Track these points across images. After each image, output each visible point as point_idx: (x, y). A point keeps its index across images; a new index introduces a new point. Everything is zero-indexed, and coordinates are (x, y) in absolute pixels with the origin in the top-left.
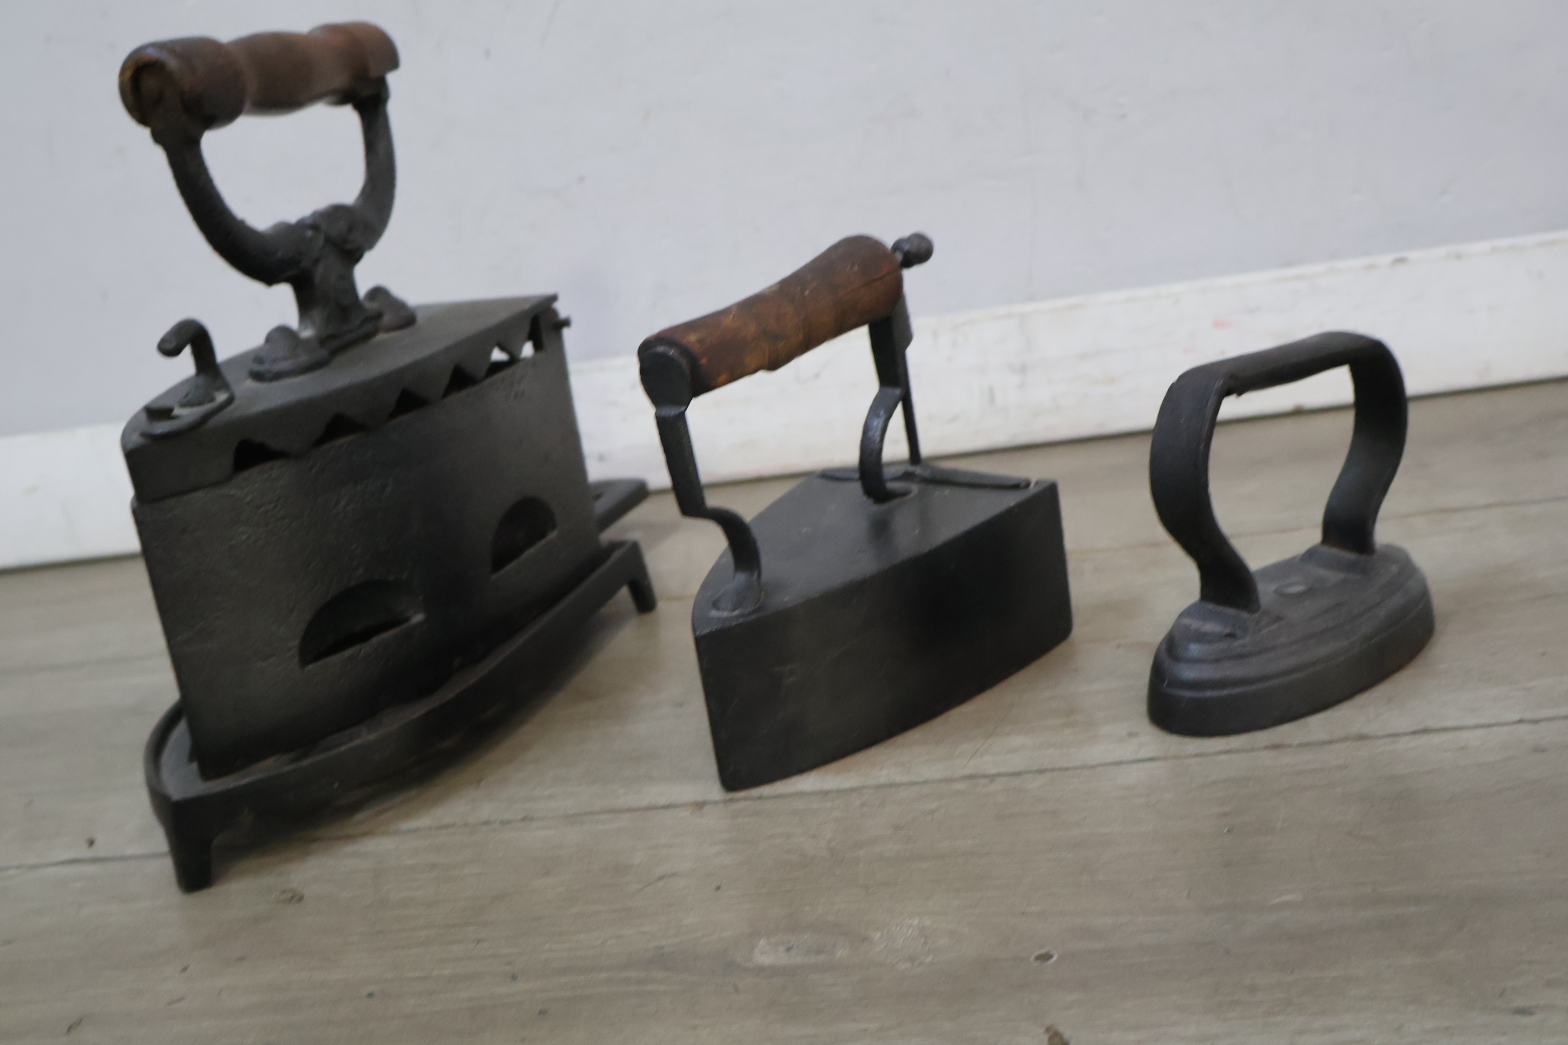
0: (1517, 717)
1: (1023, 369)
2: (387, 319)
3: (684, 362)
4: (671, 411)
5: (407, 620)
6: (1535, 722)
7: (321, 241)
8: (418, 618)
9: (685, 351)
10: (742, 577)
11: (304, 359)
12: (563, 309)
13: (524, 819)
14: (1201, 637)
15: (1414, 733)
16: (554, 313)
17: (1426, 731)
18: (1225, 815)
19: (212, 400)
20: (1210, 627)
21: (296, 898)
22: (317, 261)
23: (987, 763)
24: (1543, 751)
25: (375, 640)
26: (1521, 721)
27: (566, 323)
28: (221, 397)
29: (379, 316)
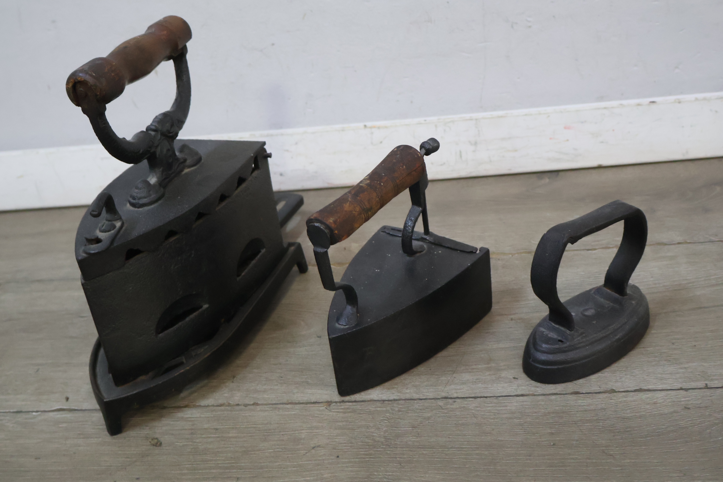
0: (679, 386)
1: (476, 144)
2: (188, 162)
3: (326, 231)
4: (321, 250)
5: (201, 307)
6: (686, 390)
7: (159, 136)
8: (206, 306)
9: (328, 227)
10: (349, 309)
11: (153, 196)
12: (268, 149)
13: (253, 404)
14: (548, 340)
15: (635, 391)
16: (265, 150)
17: (640, 390)
18: (552, 434)
19: (114, 227)
20: (553, 335)
21: (158, 444)
22: (157, 147)
23: (454, 390)
24: (689, 408)
25: (188, 319)
26: (681, 389)
27: (270, 156)
28: (118, 224)
29: (185, 160)
